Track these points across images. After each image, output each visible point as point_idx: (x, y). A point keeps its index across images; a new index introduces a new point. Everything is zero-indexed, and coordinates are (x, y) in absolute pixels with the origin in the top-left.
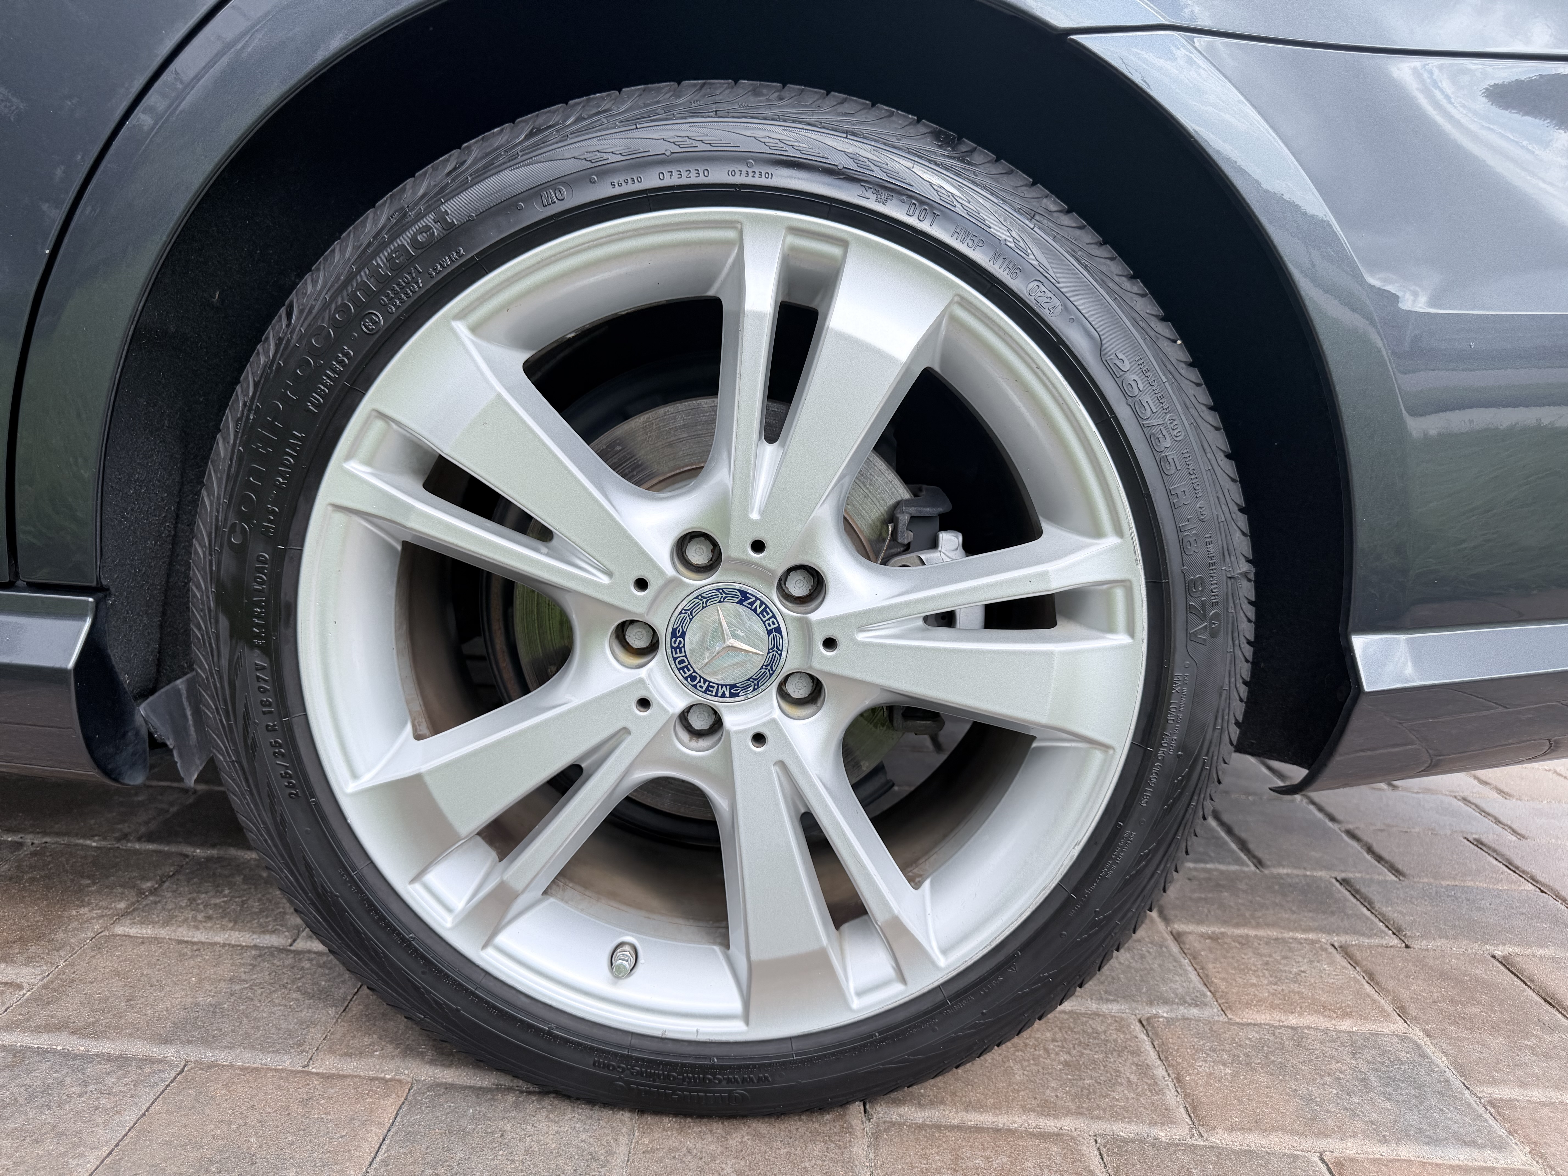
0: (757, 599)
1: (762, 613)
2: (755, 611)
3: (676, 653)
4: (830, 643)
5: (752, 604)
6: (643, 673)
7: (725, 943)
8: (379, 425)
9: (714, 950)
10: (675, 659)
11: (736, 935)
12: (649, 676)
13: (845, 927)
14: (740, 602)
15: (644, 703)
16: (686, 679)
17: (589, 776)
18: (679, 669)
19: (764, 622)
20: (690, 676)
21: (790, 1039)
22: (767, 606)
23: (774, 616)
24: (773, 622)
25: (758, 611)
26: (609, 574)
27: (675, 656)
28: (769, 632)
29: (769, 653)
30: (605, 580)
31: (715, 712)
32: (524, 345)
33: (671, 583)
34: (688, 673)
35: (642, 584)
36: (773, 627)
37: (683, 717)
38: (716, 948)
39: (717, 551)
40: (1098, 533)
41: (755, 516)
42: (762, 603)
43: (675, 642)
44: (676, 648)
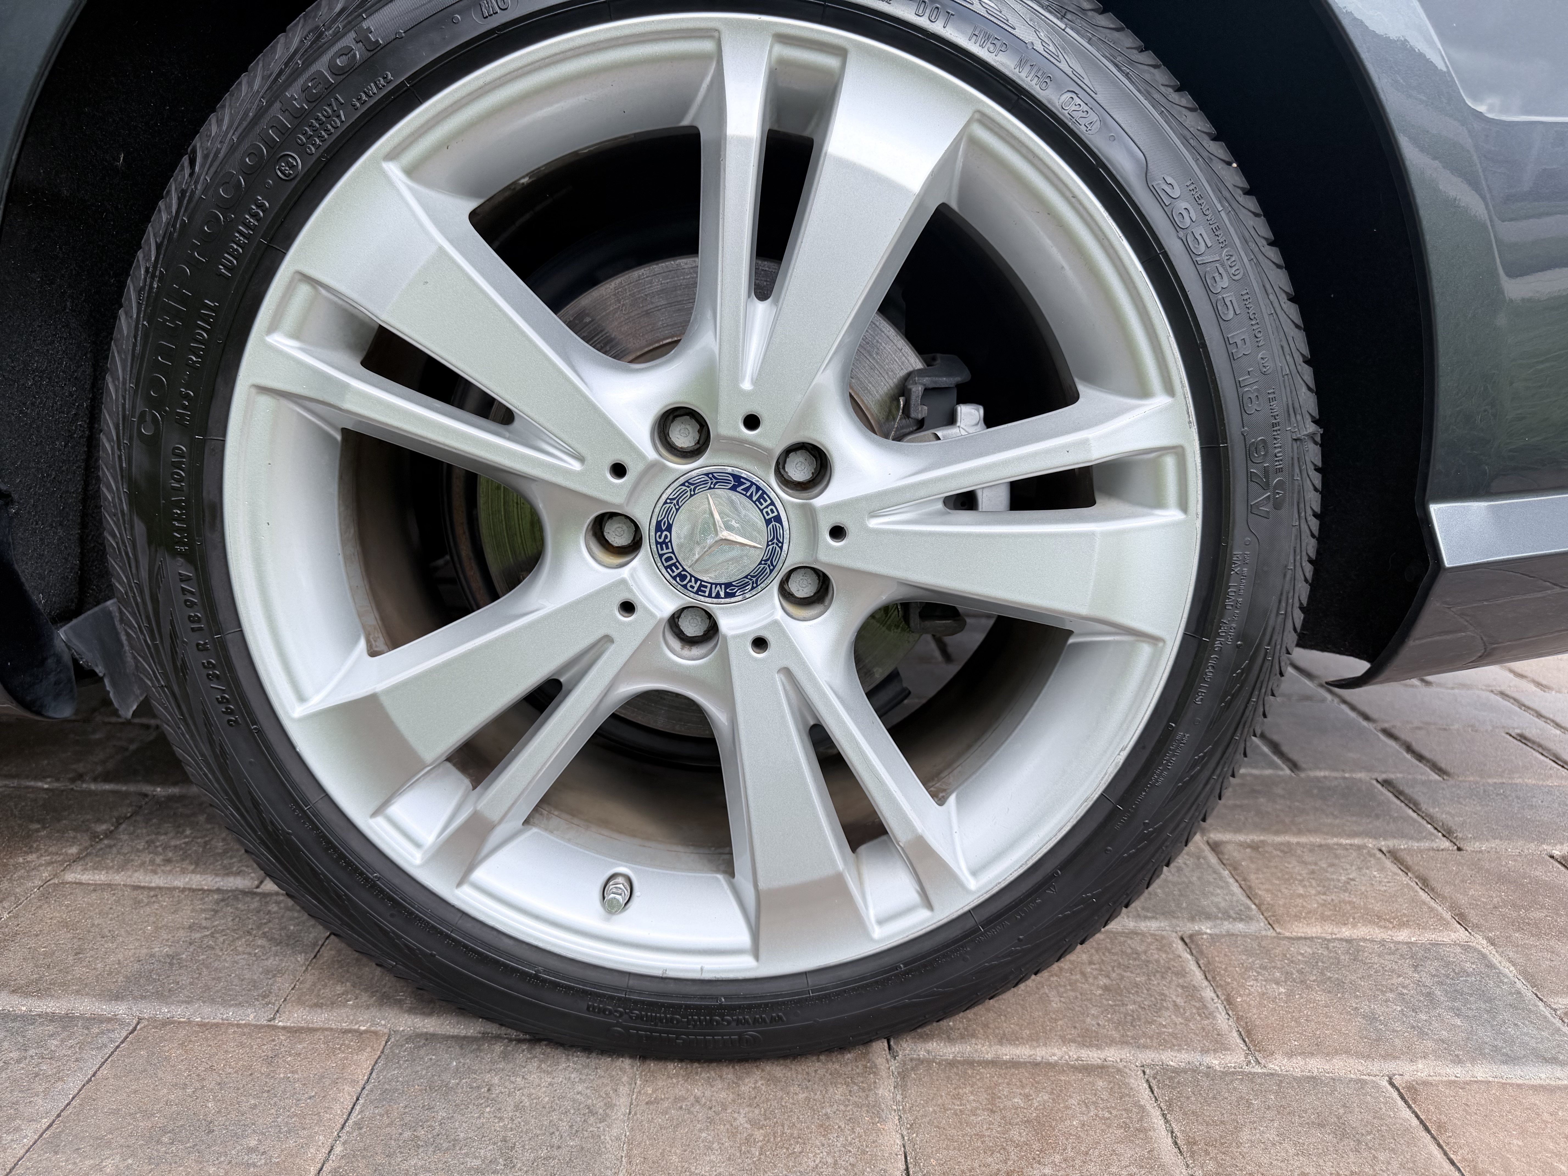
0: (752, 483)
1: (758, 500)
2: (750, 497)
3: (662, 549)
4: (837, 532)
5: (747, 489)
6: (625, 572)
7: (729, 870)
8: (304, 290)
9: (717, 879)
10: (661, 556)
11: (741, 862)
12: (632, 576)
13: (862, 849)
14: (734, 488)
15: (628, 607)
16: (674, 578)
17: (569, 692)
18: (666, 568)
19: (761, 511)
20: (679, 575)
21: (805, 974)
22: (764, 492)
23: (772, 503)
24: (772, 510)
25: (754, 499)
26: (581, 459)
27: (661, 552)
28: (768, 522)
29: (768, 545)
30: (576, 466)
31: (709, 616)
32: (469, 192)
33: (653, 468)
34: (677, 572)
35: (619, 470)
36: (771, 515)
37: (674, 622)
38: (720, 877)
39: (705, 428)
40: (1144, 392)
41: (747, 385)
42: (758, 488)
43: (660, 537)
44: (661, 544)
